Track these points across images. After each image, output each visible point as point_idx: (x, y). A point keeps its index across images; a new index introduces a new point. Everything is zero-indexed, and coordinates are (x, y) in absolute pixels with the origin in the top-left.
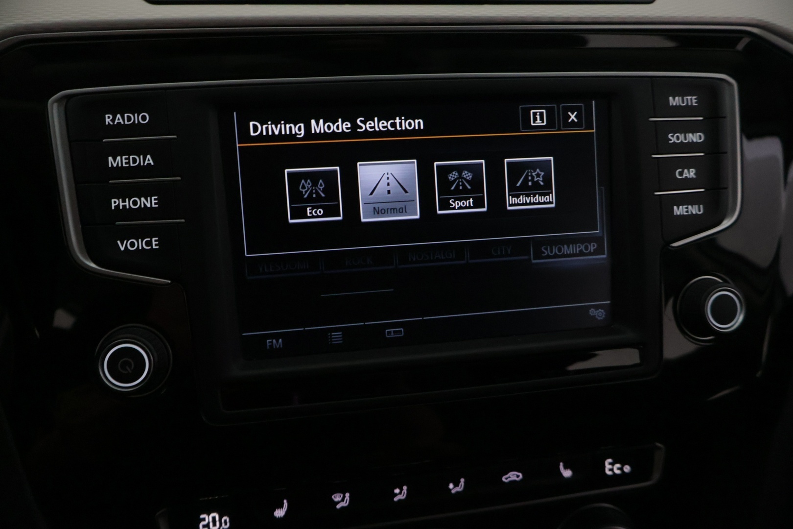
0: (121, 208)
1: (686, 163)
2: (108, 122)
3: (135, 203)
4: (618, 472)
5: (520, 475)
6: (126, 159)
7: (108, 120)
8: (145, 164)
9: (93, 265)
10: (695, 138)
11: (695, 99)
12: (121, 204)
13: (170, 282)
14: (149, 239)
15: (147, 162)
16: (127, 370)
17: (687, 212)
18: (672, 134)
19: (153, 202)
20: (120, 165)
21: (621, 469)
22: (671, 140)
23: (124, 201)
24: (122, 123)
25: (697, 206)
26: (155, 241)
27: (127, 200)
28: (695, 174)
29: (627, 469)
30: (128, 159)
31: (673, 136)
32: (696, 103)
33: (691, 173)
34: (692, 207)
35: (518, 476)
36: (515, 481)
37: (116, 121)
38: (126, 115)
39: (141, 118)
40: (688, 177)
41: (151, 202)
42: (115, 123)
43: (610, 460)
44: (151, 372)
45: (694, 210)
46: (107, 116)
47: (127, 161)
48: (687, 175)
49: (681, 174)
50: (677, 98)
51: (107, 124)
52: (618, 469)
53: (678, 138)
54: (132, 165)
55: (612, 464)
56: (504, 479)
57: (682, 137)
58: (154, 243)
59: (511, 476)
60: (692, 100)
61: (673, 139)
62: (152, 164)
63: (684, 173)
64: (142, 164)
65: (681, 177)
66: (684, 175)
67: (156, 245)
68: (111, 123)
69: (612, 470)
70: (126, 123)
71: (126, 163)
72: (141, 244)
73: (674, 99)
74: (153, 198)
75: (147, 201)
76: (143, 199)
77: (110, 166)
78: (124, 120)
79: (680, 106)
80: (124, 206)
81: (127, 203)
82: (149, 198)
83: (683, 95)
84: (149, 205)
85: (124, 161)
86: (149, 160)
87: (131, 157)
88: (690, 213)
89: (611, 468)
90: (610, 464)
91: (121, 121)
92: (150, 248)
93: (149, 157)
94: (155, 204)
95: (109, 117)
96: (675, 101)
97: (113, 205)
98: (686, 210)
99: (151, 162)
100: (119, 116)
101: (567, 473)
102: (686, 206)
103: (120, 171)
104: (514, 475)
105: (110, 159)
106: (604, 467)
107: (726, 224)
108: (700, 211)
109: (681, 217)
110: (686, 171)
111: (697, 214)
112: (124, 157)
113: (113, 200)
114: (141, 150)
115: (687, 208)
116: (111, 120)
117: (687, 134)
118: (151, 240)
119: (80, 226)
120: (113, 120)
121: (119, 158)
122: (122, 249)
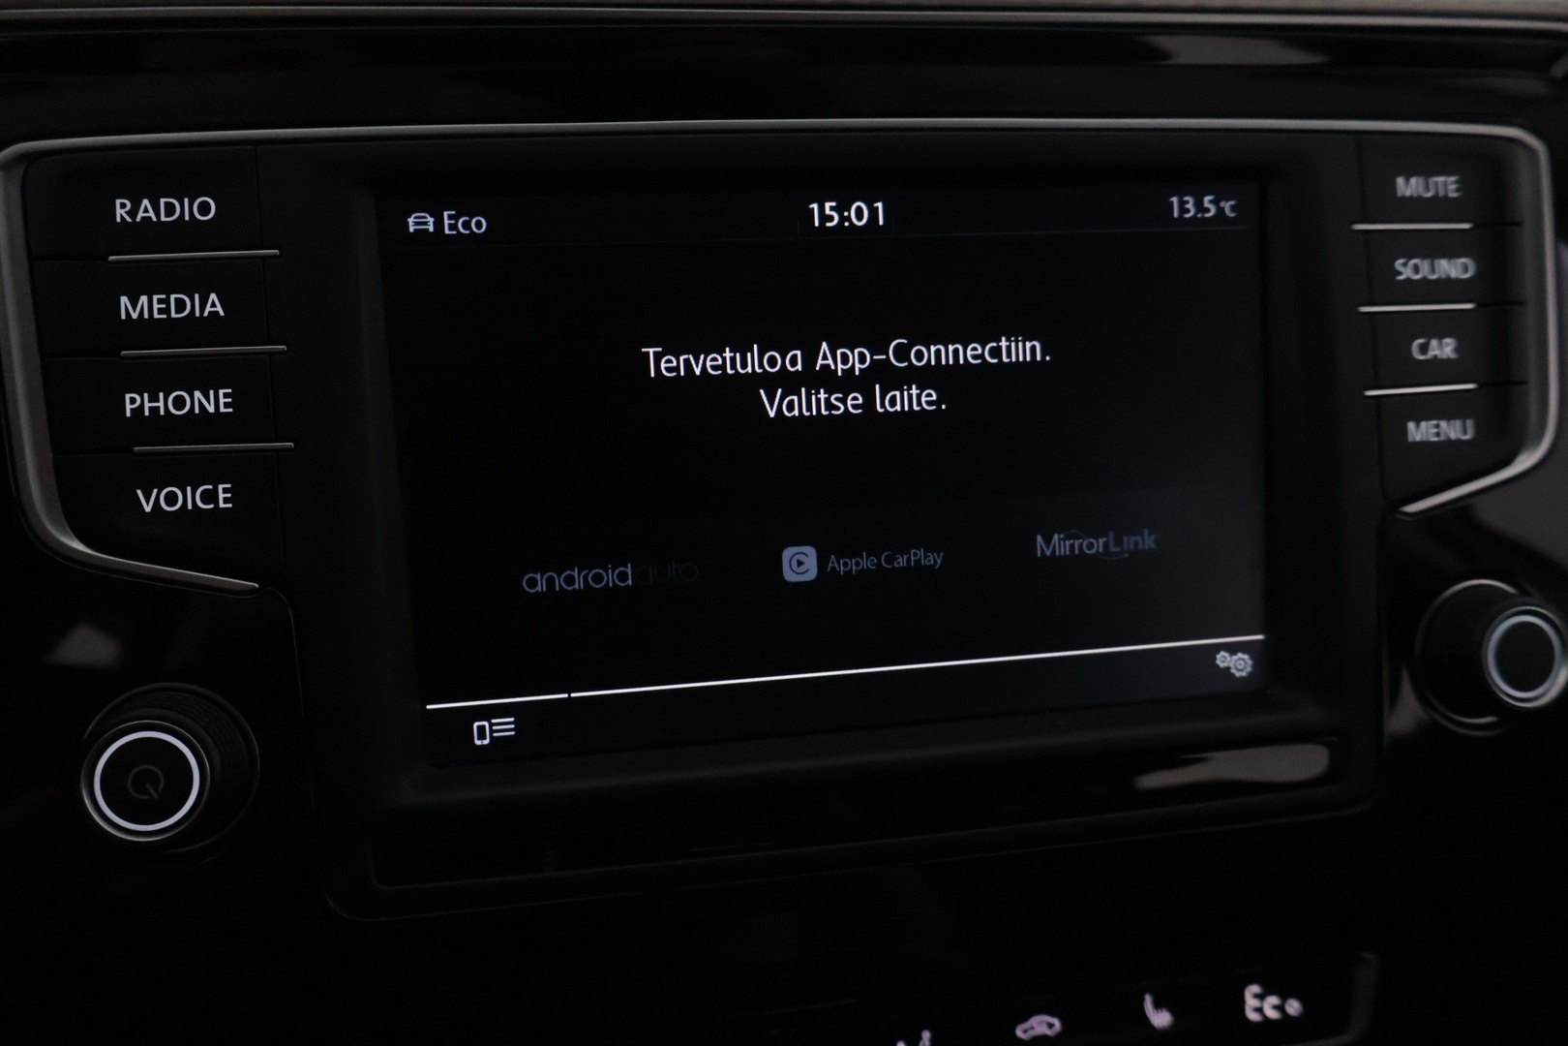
0: (147, 413)
1: (1436, 326)
2: (121, 215)
3: (179, 403)
4: (1273, 1014)
5: (1057, 1023)
6: (160, 301)
7: (119, 212)
8: (206, 314)
9: (78, 546)
10: (1455, 268)
11: (1456, 182)
12: (147, 405)
13: (257, 586)
14: (210, 487)
15: (208, 309)
16: (150, 795)
17: (1438, 434)
18: (1401, 261)
19: (222, 400)
20: (146, 316)
21: (1280, 1008)
22: (1400, 273)
23: (154, 398)
24: (154, 219)
25: (1458, 423)
26: (225, 491)
27: (161, 395)
28: (1456, 350)
29: (1294, 1007)
30: (167, 301)
31: (1405, 265)
32: (1457, 190)
33: (1444, 349)
34: (1449, 425)
35: (1051, 1026)
36: (1043, 1038)
37: (141, 214)
38: (162, 201)
39: (199, 209)
40: (1439, 357)
41: (217, 402)
42: (138, 219)
43: (1255, 989)
44: (204, 800)
45: (1454, 430)
46: (118, 202)
47: (164, 306)
48: (1437, 352)
49: (1424, 349)
50: (1413, 180)
51: (118, 220)
52: (1275, 1007)
53: (1416, 269)
54: (174, 315)
55: (1261, 997)
56: (1019, 1033)
57: (1425, 266)
58: (221, 496)
59: (1034, 1025)
60: (1447, 185)
61: (1407, 270)
62: (222, 313)
63: (1431, 347)
64: (198, 314)
65: (1422, 357)
66: (1431, 353)
67: (226, 500)
68: (129, 220)
69: (1259, 1010)
70: (163, 219)
71: (160, 311)
72: (192, 498)
73: (1407, 180)
74: (221, 392)
75: (208, 400)
76: (197, 394)
77: (123, 317)
78: (158, 214)
79: (1420, 198)
80: (154, 410)
81: (161, 404)
82: (212, 392)
83: (1427, 173)
84: (211, 409)
85: (156, 306)
86: (215, 304)
87: (173, 297)
88: (1442, 438)
89: (1259, 1005)
90: (1256, 996)
91: (151, 214)
92: (212, 506)
93: (213, 296)
94: (226, 405)
95: (123, 206)
96: (1409, 187)
97: (129, 407)
98: (1435, 430)
99: (219, 308)
100: (146, 202)
101: (1161, 1019)
102: (1434, 422)
103: (147, 330)
104: (1041, 1022)
105: (124, 300)
106: (1242, 1002)
107: (1524, 462)
108: (1465, 432)
109: (1425, 446)
110: (1434, 343)
111: (1459, 441)
112: (155, 298)
113: (128, 396)
114: (195, 281)
115: (1437, 426)
116: (126, 213)
117: (1436, 262)
118: (216, 490)
119: (51, 456)
120: (133, 213)
121: (144, 299)
122: (148, 509)
